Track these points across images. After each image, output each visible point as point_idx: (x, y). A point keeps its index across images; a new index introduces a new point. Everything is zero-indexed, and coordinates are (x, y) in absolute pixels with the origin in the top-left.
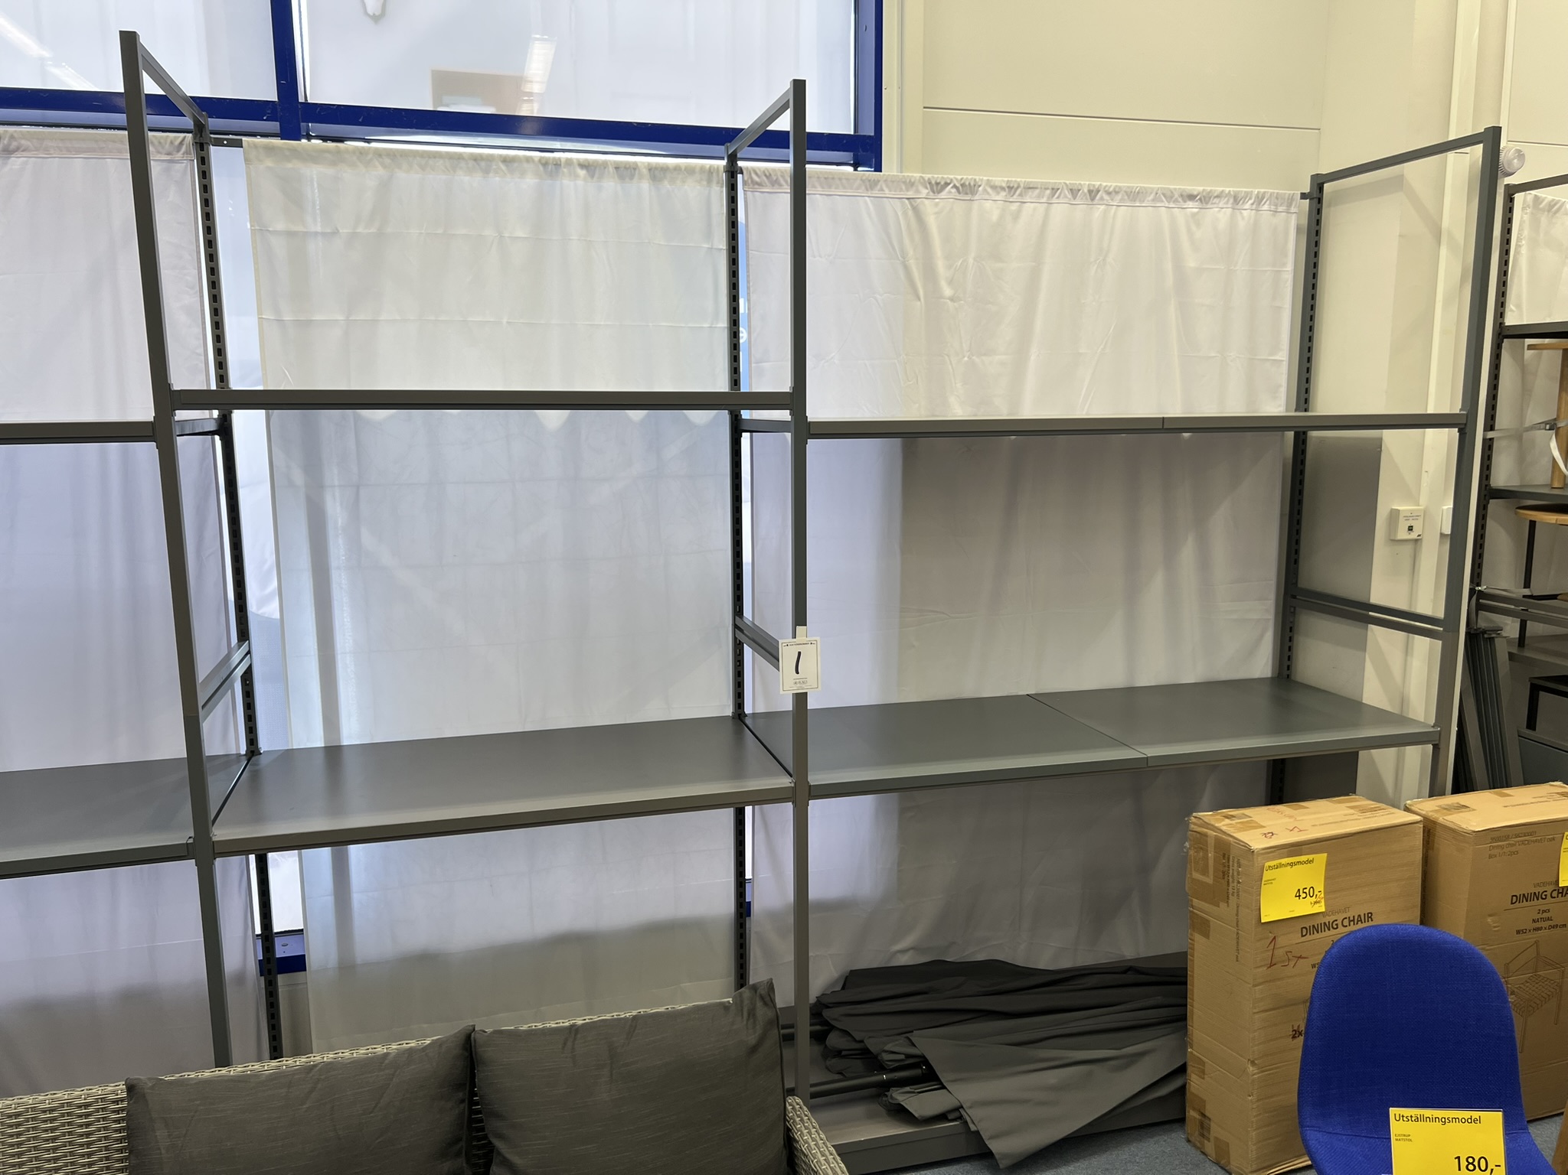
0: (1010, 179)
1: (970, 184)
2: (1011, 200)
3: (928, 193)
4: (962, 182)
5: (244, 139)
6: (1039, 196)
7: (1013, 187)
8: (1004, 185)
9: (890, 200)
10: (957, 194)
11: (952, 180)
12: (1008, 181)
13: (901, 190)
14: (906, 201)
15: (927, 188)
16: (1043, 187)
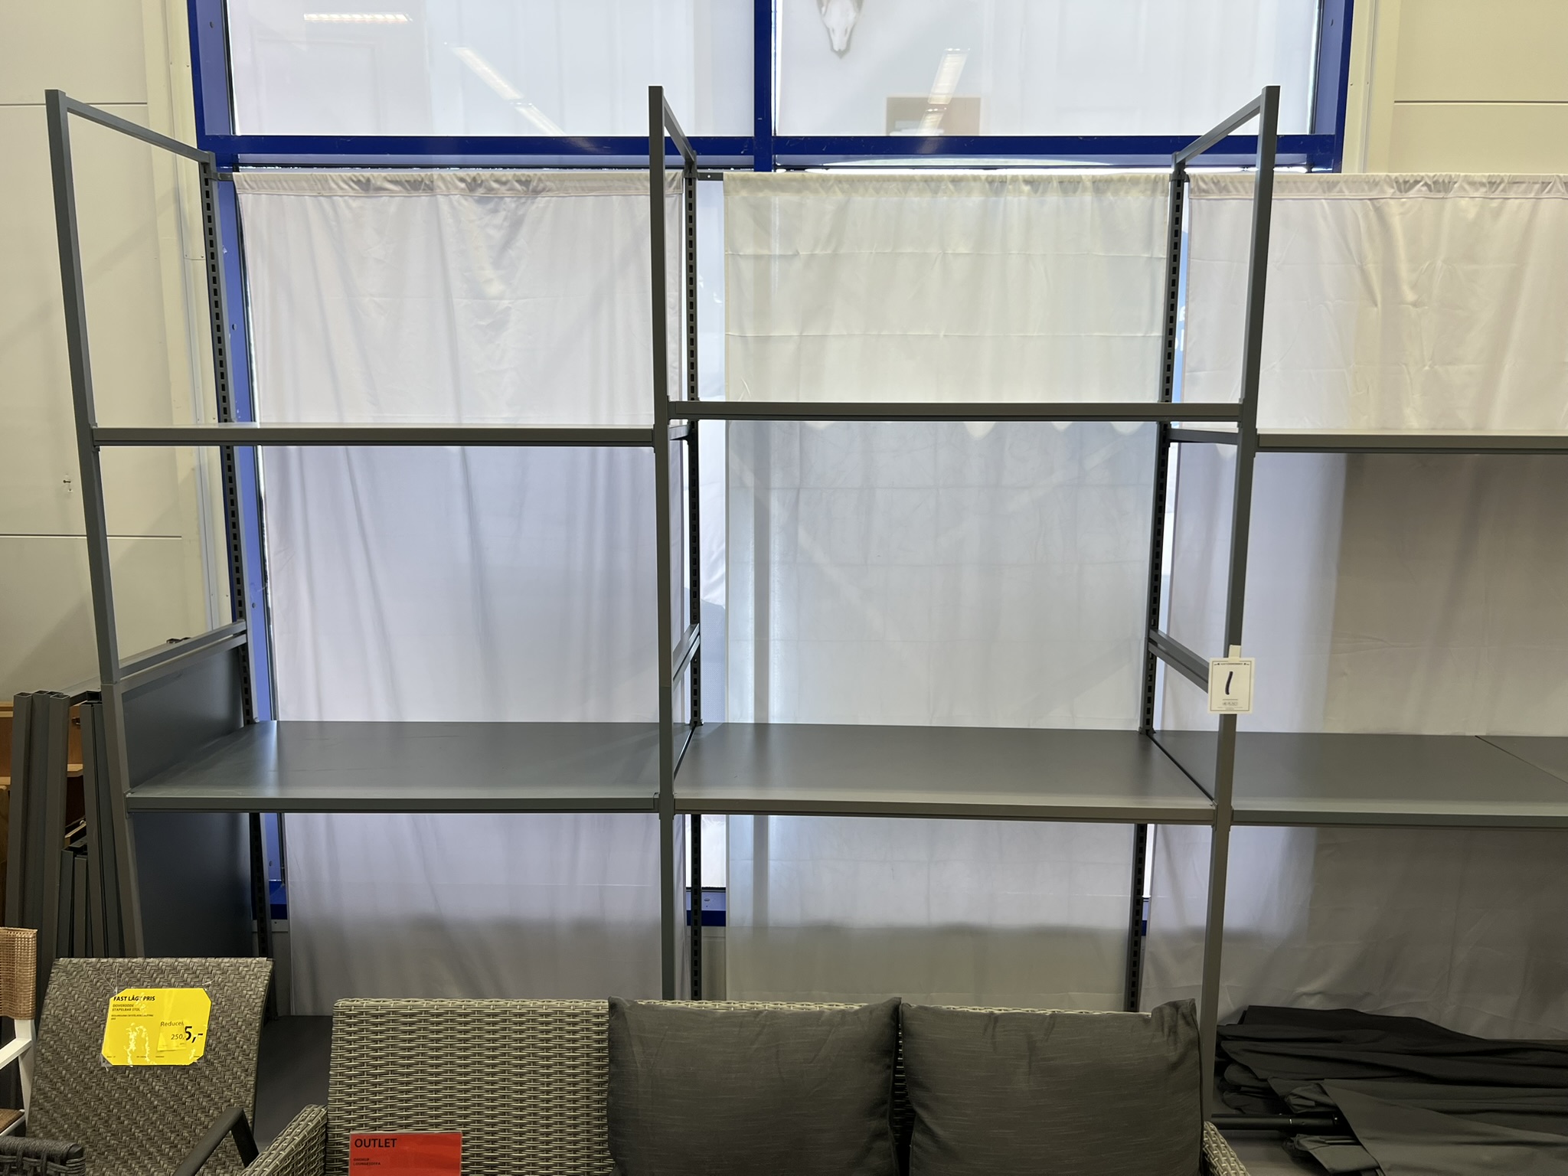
0: (1492, 174)
1: (1444, 181)
2: (1491, 197)
3: (1395, 192)
4: (1435, 179)
5: (726, 173)
6: (1525, 192)
7: (1495, 183)
8: (1484, 180)
9: (1349, 201)
10: (1428, 192)
11: (1423, 178)
12: (1490, 176)
13: (1363, 190)
14: (1368, 202)
15: (1393, 187)
16: (1531, 181)
